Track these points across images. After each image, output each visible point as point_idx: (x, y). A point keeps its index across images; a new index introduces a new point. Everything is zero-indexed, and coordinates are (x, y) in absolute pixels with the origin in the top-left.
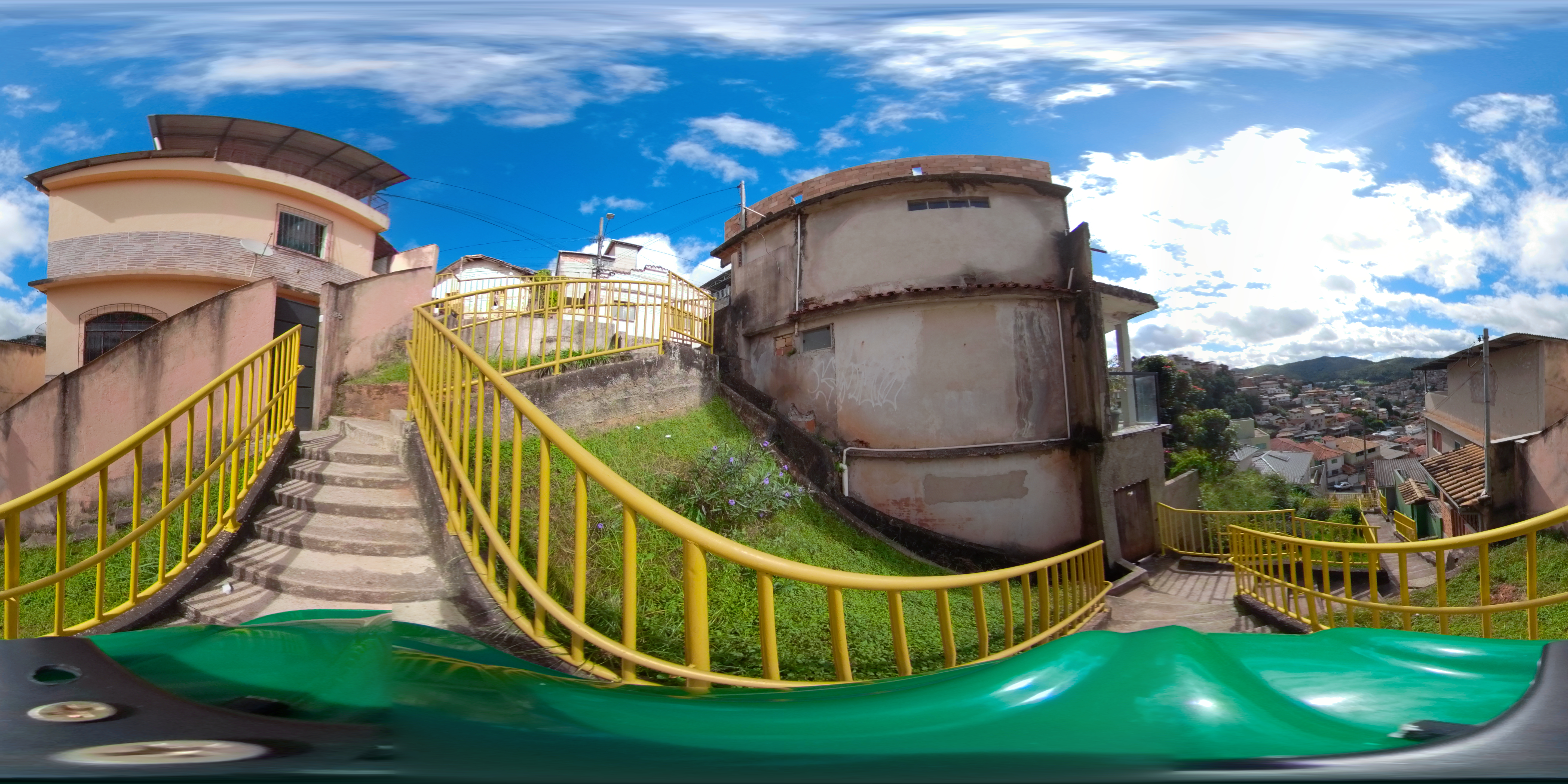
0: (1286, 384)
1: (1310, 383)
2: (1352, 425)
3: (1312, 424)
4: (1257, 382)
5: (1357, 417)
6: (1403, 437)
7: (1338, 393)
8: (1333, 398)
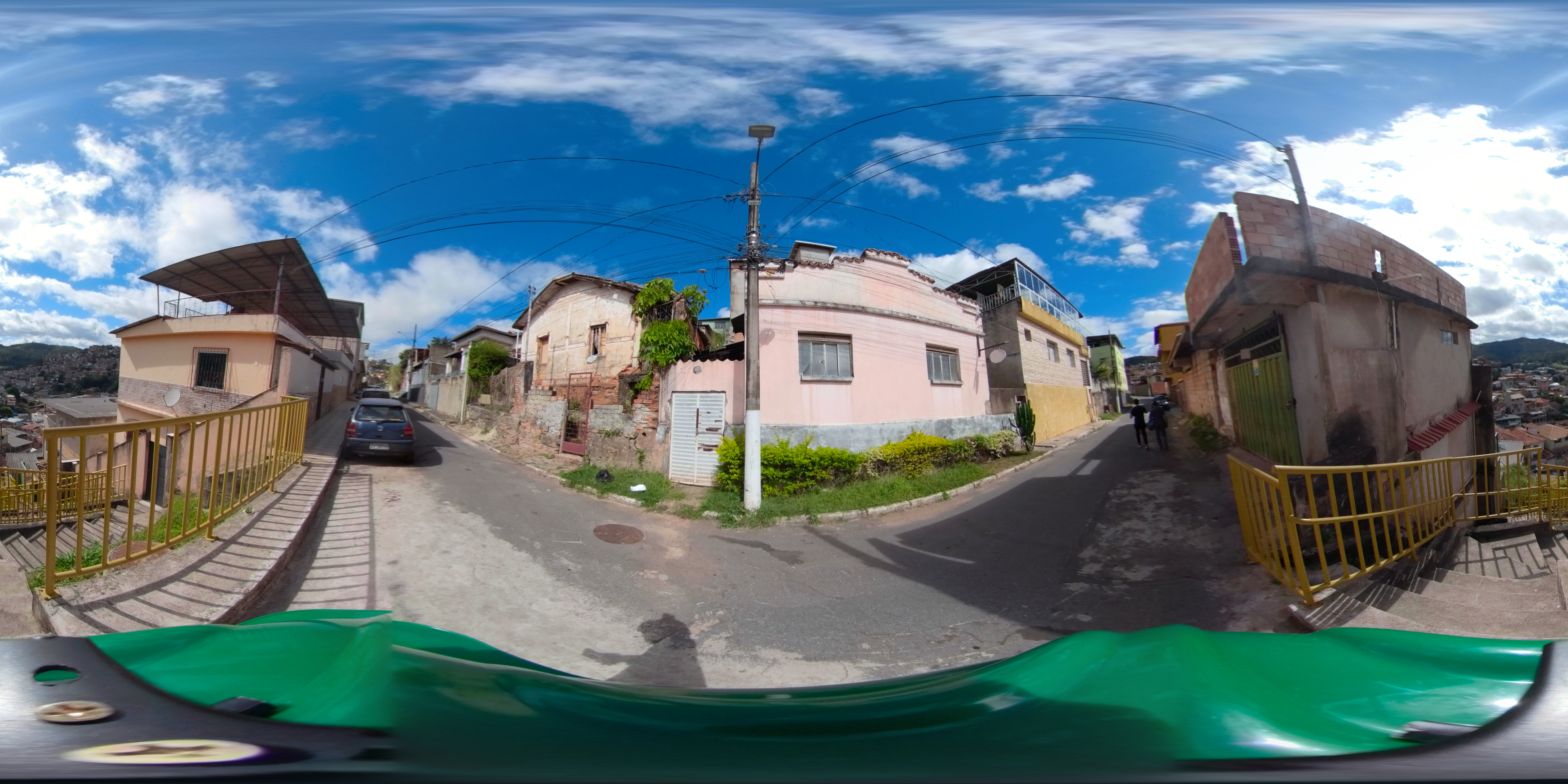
6: (29, 424)
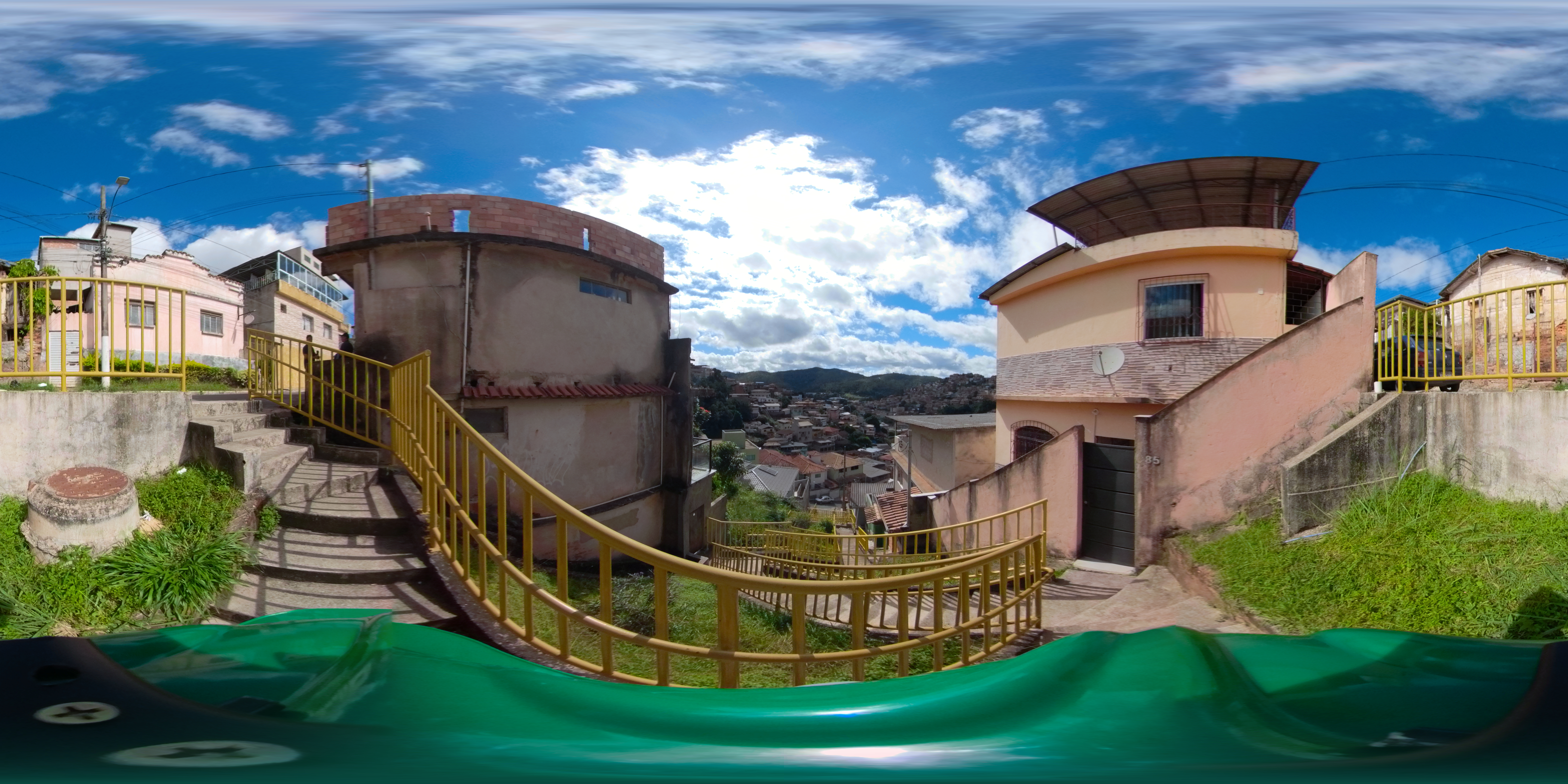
0: (777, 393)
1: (800, 393)
2: (839, 440)
3: (799, 436)
4: (748, 389)
5: (845, 432)
7: (828, 406)
8: (822, 411)
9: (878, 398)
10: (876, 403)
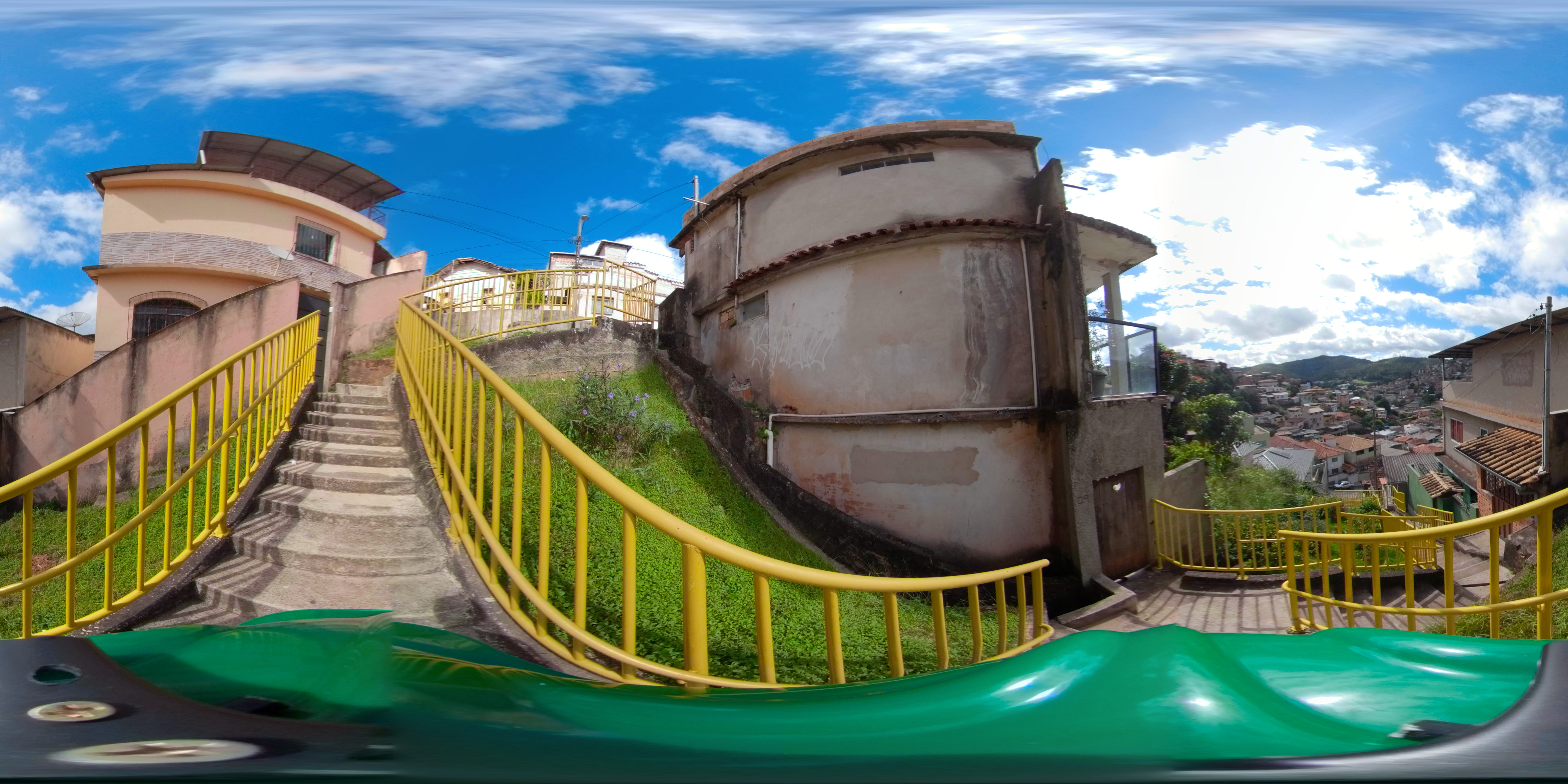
0: (1284, 383)
1: (1308, 381)
2: (1351, 424)
3: (1311, 423)
4: (1255, 380)
5: (1356, 416)
6: (1402, 436)
7: (1337, 392)
8: (1332, 397)
9: (1387, 382)
10: (1385, 387)
